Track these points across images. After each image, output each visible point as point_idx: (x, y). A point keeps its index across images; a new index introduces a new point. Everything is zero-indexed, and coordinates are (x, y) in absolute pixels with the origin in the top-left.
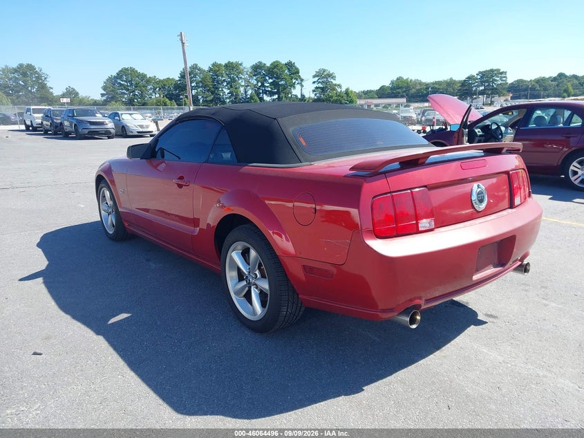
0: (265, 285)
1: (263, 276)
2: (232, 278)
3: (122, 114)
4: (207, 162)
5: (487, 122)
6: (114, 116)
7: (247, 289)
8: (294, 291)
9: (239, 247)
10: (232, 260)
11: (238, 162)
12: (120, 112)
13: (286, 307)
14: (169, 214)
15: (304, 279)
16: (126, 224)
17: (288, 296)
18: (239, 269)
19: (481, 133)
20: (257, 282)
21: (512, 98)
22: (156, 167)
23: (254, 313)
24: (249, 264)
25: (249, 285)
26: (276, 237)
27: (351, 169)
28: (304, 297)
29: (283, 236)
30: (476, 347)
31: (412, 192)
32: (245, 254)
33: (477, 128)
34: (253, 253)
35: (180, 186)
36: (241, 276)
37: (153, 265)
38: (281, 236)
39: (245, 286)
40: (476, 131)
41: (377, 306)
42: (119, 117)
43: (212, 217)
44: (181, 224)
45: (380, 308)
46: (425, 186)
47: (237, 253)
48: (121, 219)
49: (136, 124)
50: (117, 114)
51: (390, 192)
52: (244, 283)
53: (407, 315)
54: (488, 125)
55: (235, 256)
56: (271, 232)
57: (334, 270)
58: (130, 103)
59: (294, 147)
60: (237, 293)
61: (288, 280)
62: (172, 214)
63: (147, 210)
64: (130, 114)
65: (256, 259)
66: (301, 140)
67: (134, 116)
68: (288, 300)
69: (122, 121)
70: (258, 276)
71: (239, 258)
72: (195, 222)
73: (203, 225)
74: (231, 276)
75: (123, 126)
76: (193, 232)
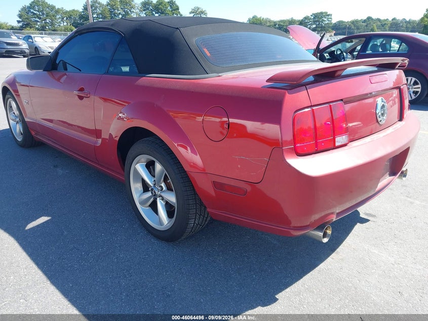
0: (172, 198)
1: (169, 189)
2: (136, 189)
3: (34, 37)
4: (107, 73)
5: (333, 49)
6: (28, 38)
7: (152, 200)
8: (201, 204)
9: (143, 160)
10: (136, 171)
11: (140, 73)
12: (32, 36)
13: (194, 220)
14: (72, 125)
15: (213, 193)
16: (33, 133)
17: (196, 209)
18: (144, 182)
19: (329, 57)
20: (163, 194)
21: (335, 35)
22: (59, 80)
23: (161, 223)
24: (154, 176)
25: (155, 196)
26: (181, 149)
27: (268, 81)
28: (213, 211)
29: (189, 148)
30: (366, 248)
31: (330, 106)
32: (150, 166)
33: (326, 53)
34: (158, 167)
35: (81, 98)
36: (146, 188)
37: (60, 171)
38: (186, 148)
39: (150, 198)
40: (325, 55)
41: (291, 223)
42: (32, 40)
43: (115, 129)
44: (83, 135)
45: (293, 225)
46: (342, 100)
47: (141, 165)
48: (28, 128)
49: (47, 46)
50: (30, 37)
51: (311, 106)
52: (149, 194)
53: (321, 231)
54: (334, 51)
55: (140, 168)
56: (176, 145)
57: (248, 188)
58: (43, 29)
59: (199, 58)
60: (143, 203)
61: (195, 194)
62: (75, 126)
63: (51, 121)
64: (42, 37)
65: (162, 172)
66: (205, 50)
67: (44, 39)
68: (196, 213)
69: (35, 43)
70: (164, 188)
71: (144, 170)
72: (97, 133)
73: (105, 135)
74: (136, 188)
75: (36, 48)
76: (96, 142)
